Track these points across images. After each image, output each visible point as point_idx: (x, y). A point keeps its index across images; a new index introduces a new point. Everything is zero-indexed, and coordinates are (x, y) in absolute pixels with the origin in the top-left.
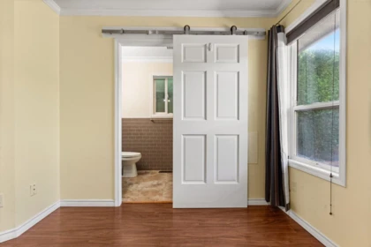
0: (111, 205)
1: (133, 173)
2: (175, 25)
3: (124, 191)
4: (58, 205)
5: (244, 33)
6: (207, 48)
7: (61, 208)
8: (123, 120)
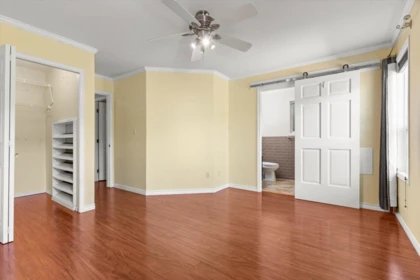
0: (255, 190)
1: (272, 178)
2: (297, 73)
3: (263, 187)
4: (227, 186)
5: (356, 68)
6: (322, 85)
7: (230, 188)
8: (263, 138)
